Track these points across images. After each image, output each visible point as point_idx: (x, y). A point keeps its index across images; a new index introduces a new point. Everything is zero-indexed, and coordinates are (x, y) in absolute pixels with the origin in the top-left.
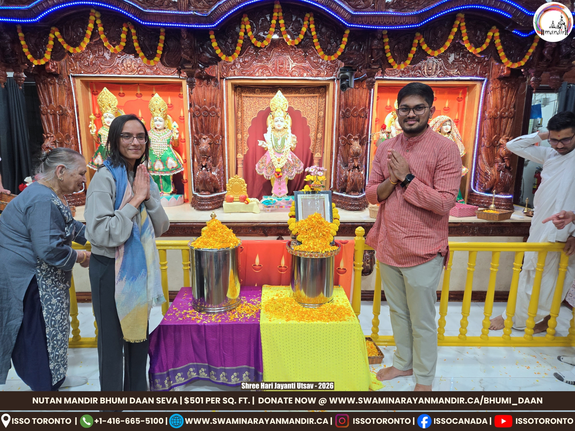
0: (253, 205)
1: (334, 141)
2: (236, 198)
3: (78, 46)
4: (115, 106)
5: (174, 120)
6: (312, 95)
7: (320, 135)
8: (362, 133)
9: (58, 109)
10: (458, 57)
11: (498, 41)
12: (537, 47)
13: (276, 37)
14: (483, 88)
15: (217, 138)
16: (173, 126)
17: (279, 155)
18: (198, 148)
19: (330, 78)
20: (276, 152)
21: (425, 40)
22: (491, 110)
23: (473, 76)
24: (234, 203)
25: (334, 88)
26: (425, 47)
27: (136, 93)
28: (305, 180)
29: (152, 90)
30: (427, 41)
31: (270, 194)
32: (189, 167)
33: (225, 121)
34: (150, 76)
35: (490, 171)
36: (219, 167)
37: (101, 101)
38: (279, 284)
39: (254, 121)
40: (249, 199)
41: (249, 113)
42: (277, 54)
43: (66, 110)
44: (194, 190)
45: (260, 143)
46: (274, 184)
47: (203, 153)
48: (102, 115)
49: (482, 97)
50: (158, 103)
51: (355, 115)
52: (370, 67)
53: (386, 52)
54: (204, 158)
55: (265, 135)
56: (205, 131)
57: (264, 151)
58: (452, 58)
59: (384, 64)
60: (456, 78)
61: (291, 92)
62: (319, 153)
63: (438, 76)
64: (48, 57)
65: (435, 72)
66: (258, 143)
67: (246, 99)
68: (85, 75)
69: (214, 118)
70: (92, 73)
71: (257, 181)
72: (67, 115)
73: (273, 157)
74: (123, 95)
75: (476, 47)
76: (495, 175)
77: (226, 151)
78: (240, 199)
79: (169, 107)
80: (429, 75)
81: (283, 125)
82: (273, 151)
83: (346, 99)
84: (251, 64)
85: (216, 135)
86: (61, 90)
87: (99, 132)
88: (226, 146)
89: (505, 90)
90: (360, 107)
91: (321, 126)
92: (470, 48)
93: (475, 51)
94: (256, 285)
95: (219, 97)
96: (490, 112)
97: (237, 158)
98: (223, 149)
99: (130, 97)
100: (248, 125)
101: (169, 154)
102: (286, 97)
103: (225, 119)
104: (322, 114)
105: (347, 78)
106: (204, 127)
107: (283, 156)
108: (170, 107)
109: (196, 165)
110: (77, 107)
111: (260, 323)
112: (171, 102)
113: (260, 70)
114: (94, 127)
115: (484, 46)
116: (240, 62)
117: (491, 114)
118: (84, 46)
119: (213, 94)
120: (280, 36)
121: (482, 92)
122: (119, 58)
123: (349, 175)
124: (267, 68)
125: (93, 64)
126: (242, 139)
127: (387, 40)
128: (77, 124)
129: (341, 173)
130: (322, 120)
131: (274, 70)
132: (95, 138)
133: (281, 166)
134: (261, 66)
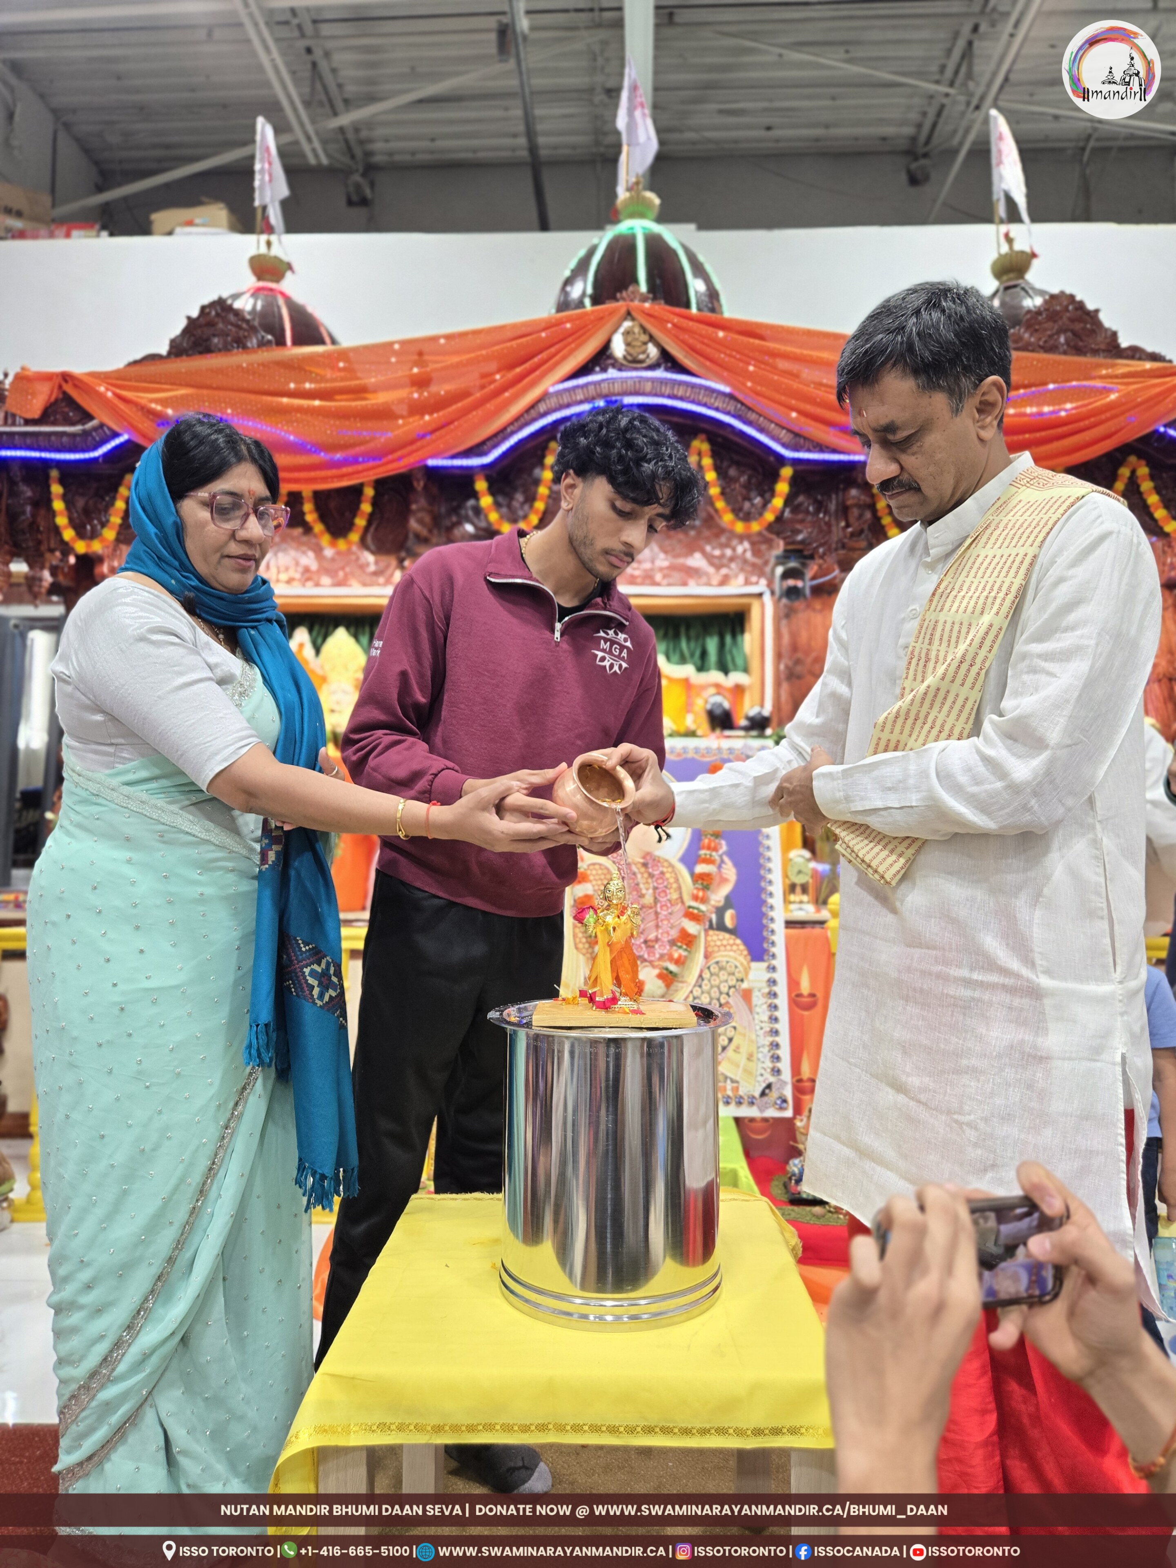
11: (1146, 485)
19: (752, 590)
25: (764, 615)
52: (845, 547)
64: (110, 534)
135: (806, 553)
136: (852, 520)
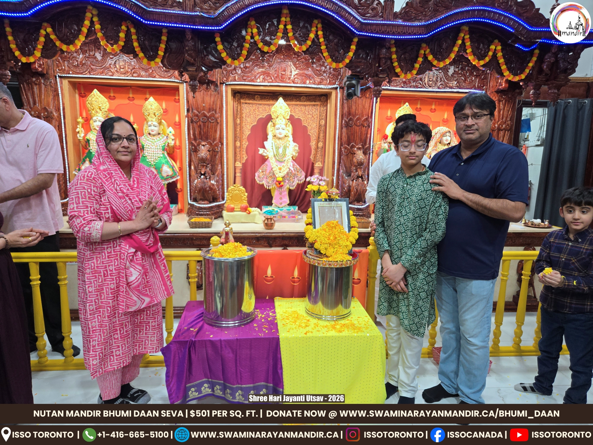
0: (255, 215)
1: (336, 150)
2: (237, 207)
3: (72, 44)
4: (106, 110)
5: (169, 126)
6: (313, 103)
7: (321, 144)
8: (365, 144)
9: (43, 111)
10: (457, 70)
11: (500, 54)
12: (536, 62)
13: (282, 42)
15: (216, 145)
16: (168, 132)
17: (281, 164)
18: (197, 155)
19: (332, 86)
20: (278, 160)
21: (430, 51)
23: (471, 88)
24: (235, 213)
25: (337, 97)
26: (430, 57)
27: (127, 96)
28: (307, 189)
29: (145, 94)
30: (432, 52)
31: (270, 204)
32: (185, 176)
33: (225, 128)
34: (144, 78)
36: (218, 176)
37: (91, 104)
38: (292, 296)
39: (253, 129)
40: (250, 209)
41: (249, 120)
42: (279, 60)
43: (52, 112)
44: (191, 199)
45: (261, 151)
46: (275, 194)
47: (203, 161)
48: (91, 118)
50: (153, 107)
51: (358, 124)
52: (377, 76)
53: (393, 61)
54: (203, 166)
55: (265, 143)
56: (204, 138)
57: (264, 159)
58: (451, 71)
59: (391, 74)
60: (455, 90)
61: (291, 100)
62: (320, 163)
63: (439, 88)
64: (38, 54)
65: (436, 84)
66: (259, 151)
67: (246, 105)
68: (73, 76)
69: (214, 124)
70: (82, 73)
71: (256, 190)
72: (52, 118)
73: (274, 166)
74: (114, 98)
75: (479, 60)
77: (225, 159)
78: (241, 208)
79: (164, 112)
80: (430, 87)
81: (284, 133)
82: (274, 159)
83: (349, 108)
84: (252, 70)
85: (215, 142)
86: (46, 91)
87: (87, 137)
88: (225, 154)
89: (503, 103)
90: (363, 116)
91: (322, 135)
92: (474, 60)
93: (478, 63)
94: (267, 298)
95: (219, 103)
97: (235, 167)
98: (222, 156)
99: (122, 101)
100: (247, 132)
101: (164, 161)
102: (288, 105)
103: (225, 125)
104: (323, 122)
105: (353, 86)
106: (202, 133)
107: (284, 165)
108: (166, 111)
109: (193, 173)
110: (64, 109)
111: (280, 337)
112: (166, 106)
113: (262, 77)
114: (82, 131)
115: (487, 59)
116: (240, 68)
118: (79, 44)
119: (212, 99)
120: (287, 42)
122: (111, 58)
123: (353, 184)
124: (268, 75)
125: (83, 65)
126: (240, 147)
127: (394, 49)
128: (63, 127)
129: (344, 182)
130: (323, 129)
131: (276, 77)
132: (83, 143)
133: (282, 174)
134: (262, 72)
135: (360, 77)
136: (381, 64)
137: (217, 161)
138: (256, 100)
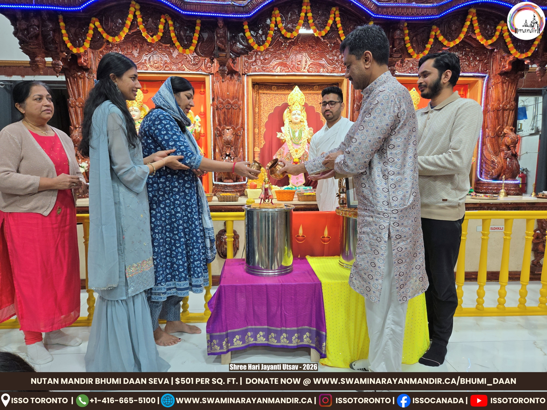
2: (259, 185)
3: (117, 36)
4: (141, 101)
10: (461, 56)
13: (303, 30)
14: (485, 84)
15: (239, 130)
16: (195, 119)
17: (297, 146)
18: (221, 140)
20: (294, 143)
22: (493, 104)
23: (475, 72)
24: (257, 190)
26: (441, 38)
30: (442, 33)
33: (246, 114)
34: (175, 72)
35: (496, 159)
38: (322, 255)
39: (271, 116)
41: (266, 108)
42: (295, 52)
45: (279, 135)
47: (228, 143)
49: (484, 92)
53: (406, 42)
54: (228, 148)
55: (282, 128)
59: (404, 54)
64: (87, 45)
67: (264, 95)
69: (236, 111)
73: (291, 148)
74: (147, 92)
76: (501, 163)
77: (246, 143)
81: (300, 118)
82: (291, 142)
84: (271, 61)
85: (238, 127)
86: (89, 84)
88: (246, 138)
89: (506, 85)
92: (482, 40)
93: (486, 42)
94: (299, 257)
95: (241, 92)
96: (493, 105)
98: (243, 141)
100: (265, 119)
103: (246, 113)
106: (226, 119)
107: (301, 147)
109: (218, 156)
111: (322, 283)
113: (279, 68)
115: (495, 39)
116: (260, 59)
117: (495, 107)
118: (123, 35)
119: (236, 88)
121: (484, 87)
122: (146, 55)
124: (285, 65)
126: (258, 134)
127: (407, 32)
131: (293, 67)
133: (299, 156)
134: (280, 63)
136: (396, 45)
137: (239, 145)
138: (273, 91)
